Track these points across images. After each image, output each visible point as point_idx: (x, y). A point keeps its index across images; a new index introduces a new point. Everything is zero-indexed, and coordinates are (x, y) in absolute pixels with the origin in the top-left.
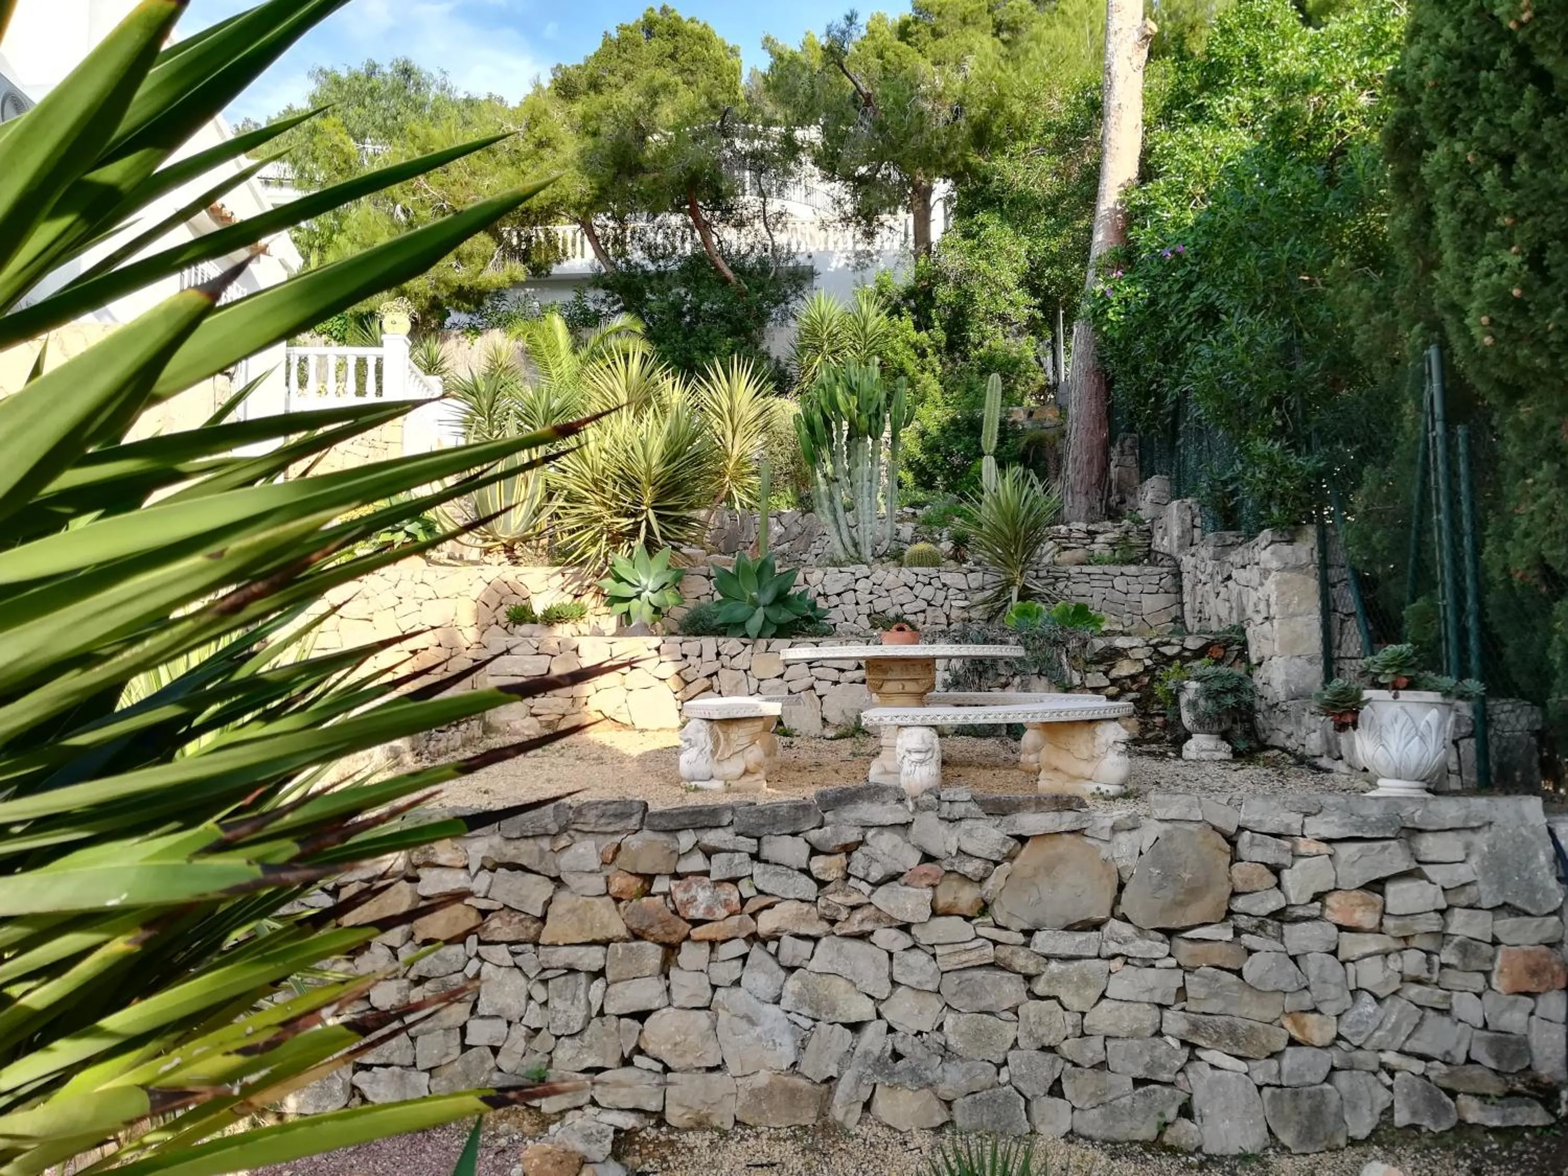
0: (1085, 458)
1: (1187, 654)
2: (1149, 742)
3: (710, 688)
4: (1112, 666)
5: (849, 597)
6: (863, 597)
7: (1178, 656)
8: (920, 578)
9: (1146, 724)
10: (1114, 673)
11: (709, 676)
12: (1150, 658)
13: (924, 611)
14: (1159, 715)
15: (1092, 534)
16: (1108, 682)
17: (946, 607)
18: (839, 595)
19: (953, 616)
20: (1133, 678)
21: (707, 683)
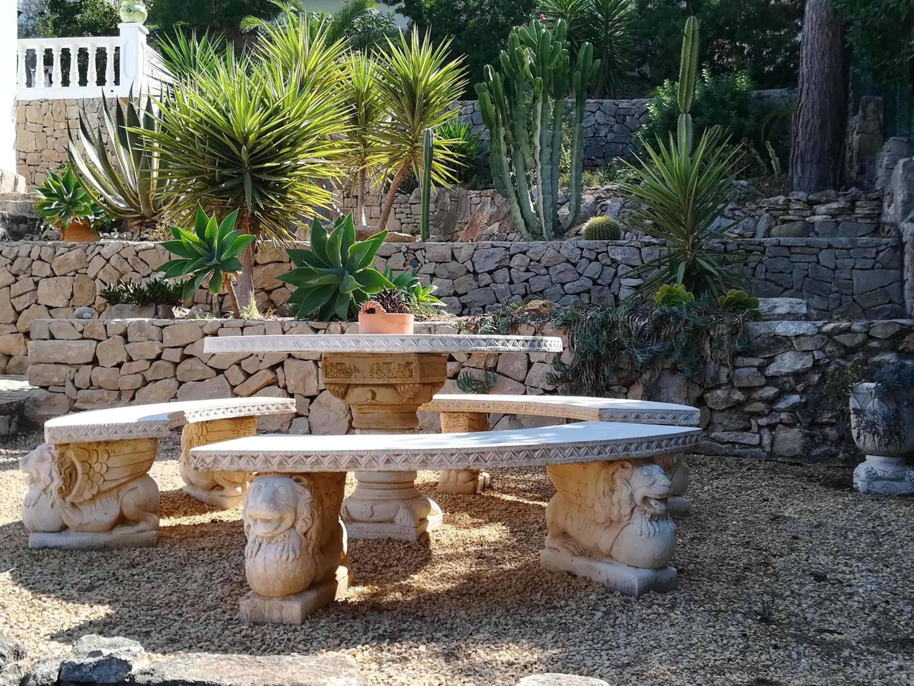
0: (818, 121)
1: (874, 344)
2: (816, 460)
3: (274, 383)
4: (771, 360)
5: (501, 275)
6: (518, 274)
7: (862, 346)
8: (586, 253)
9: (812, 437)
10: (772, 370)
11: (273, 368)
12: (822, 349)
13: (588, 291)
14: (831, 425)
15: (810, 204)
16: (763, 381)
17: (615, 286)
18: (490, 272)
19: (622, 296)
20: (798, 375)
21: (270, 376)
